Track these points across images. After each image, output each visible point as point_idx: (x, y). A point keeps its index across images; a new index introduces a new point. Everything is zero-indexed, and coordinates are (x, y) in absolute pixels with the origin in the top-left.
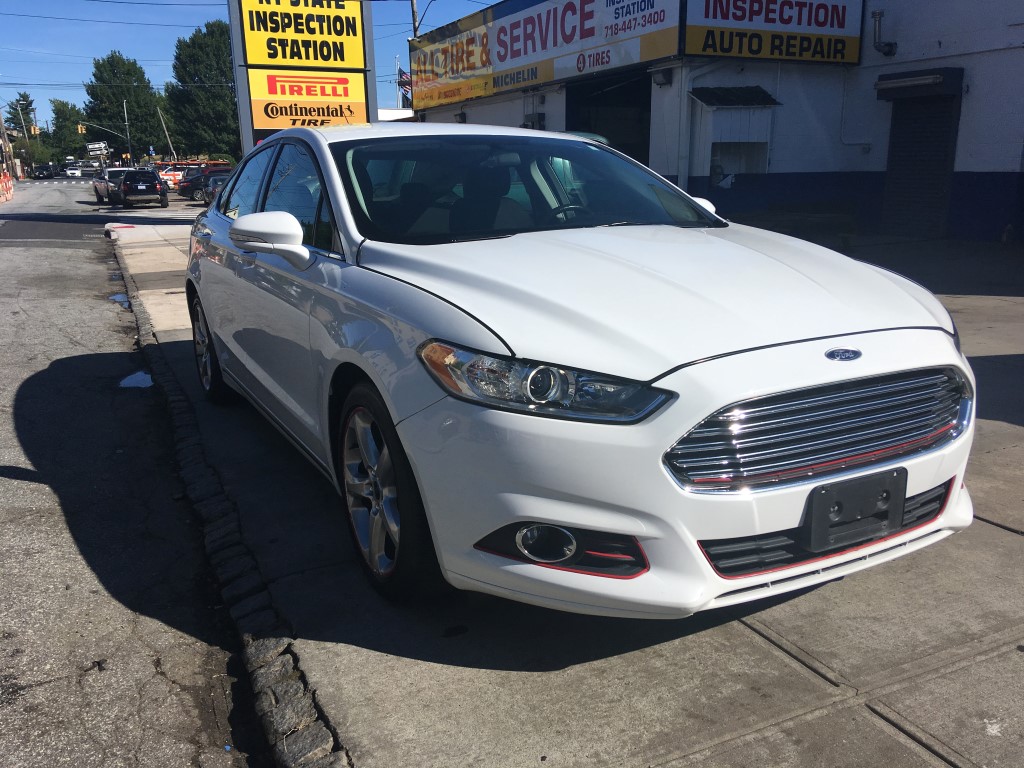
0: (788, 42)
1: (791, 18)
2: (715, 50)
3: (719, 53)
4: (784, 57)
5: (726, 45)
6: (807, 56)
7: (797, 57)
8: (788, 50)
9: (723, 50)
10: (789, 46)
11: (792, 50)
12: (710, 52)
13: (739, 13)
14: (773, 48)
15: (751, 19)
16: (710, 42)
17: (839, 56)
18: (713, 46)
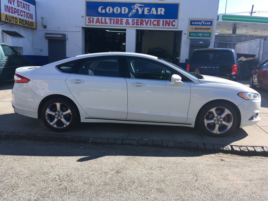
0: (23, 21)
1: (22, 15)
2: (8, 21)
3: (9, 22)
4: (22, 25)
5: (10, 20)
6: (27, 25)
7: (25, 25)
8: (23, 23)
9: (10, 21)
10: (23, 22)
11: (24, 23)
12: (7, 21)
13: (12, 12)
14: (20, 22)
15: (15, 14)
16: (7, 18)
17: (32, 26)
18: (7, 19)
